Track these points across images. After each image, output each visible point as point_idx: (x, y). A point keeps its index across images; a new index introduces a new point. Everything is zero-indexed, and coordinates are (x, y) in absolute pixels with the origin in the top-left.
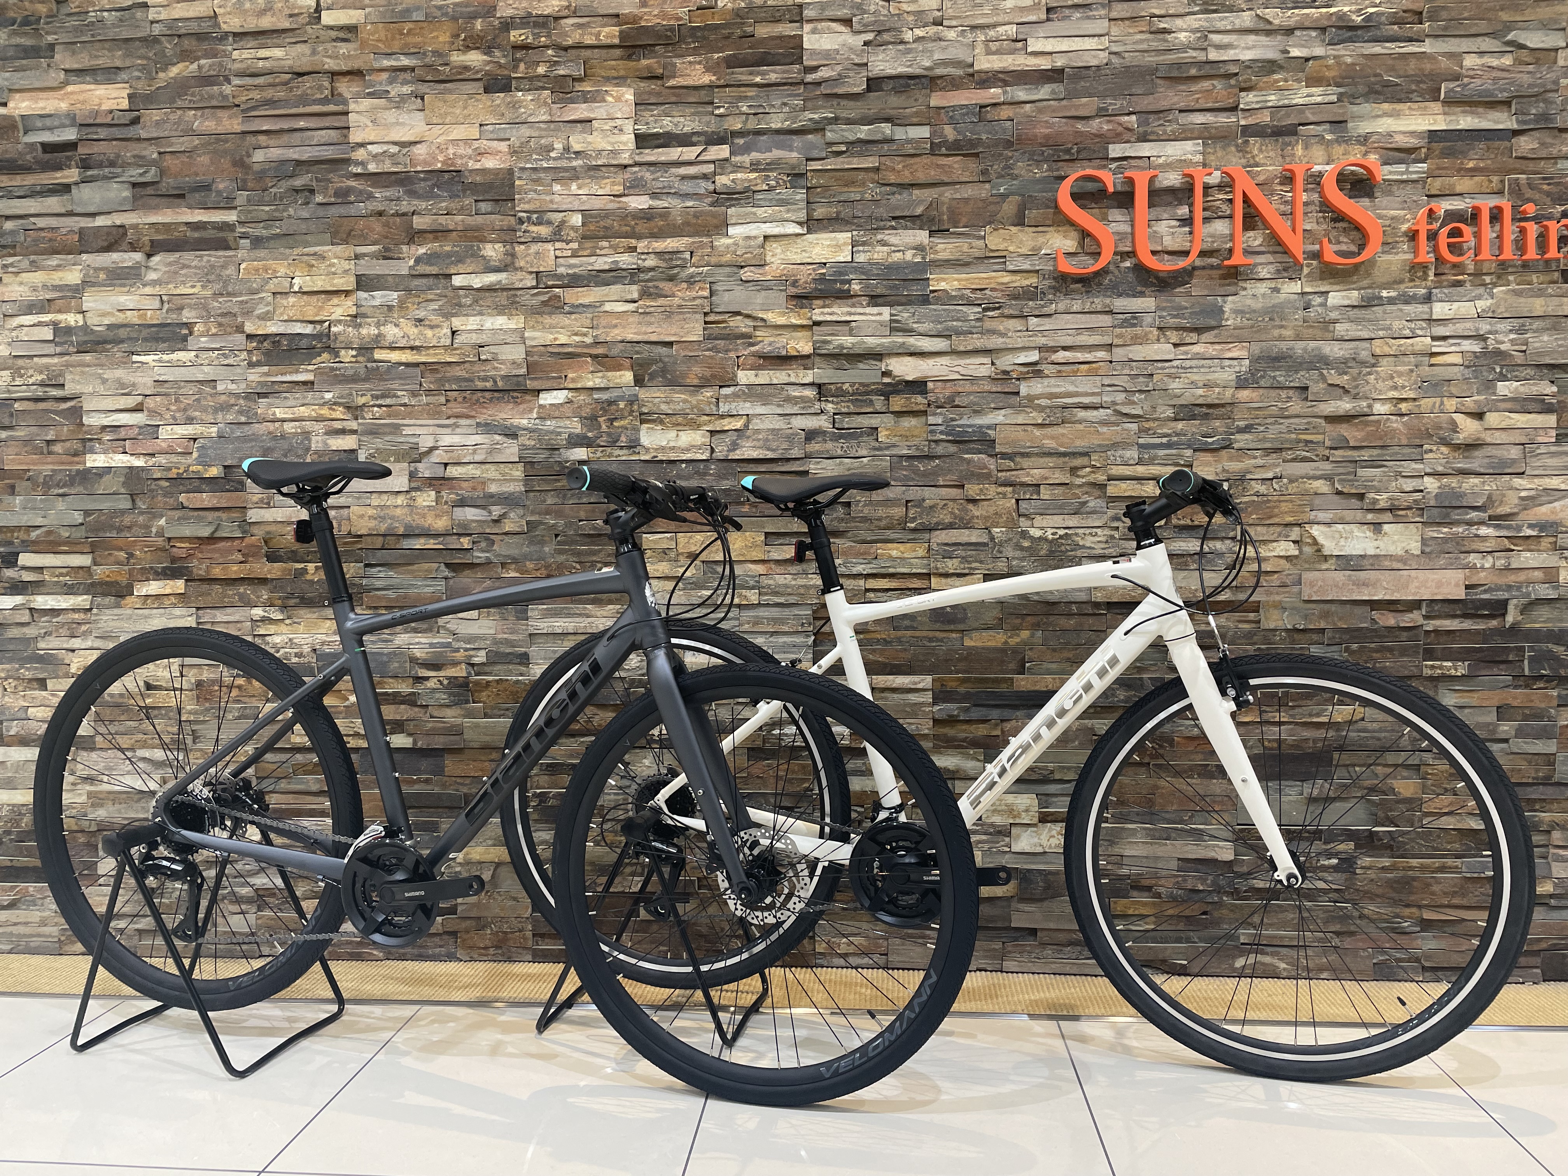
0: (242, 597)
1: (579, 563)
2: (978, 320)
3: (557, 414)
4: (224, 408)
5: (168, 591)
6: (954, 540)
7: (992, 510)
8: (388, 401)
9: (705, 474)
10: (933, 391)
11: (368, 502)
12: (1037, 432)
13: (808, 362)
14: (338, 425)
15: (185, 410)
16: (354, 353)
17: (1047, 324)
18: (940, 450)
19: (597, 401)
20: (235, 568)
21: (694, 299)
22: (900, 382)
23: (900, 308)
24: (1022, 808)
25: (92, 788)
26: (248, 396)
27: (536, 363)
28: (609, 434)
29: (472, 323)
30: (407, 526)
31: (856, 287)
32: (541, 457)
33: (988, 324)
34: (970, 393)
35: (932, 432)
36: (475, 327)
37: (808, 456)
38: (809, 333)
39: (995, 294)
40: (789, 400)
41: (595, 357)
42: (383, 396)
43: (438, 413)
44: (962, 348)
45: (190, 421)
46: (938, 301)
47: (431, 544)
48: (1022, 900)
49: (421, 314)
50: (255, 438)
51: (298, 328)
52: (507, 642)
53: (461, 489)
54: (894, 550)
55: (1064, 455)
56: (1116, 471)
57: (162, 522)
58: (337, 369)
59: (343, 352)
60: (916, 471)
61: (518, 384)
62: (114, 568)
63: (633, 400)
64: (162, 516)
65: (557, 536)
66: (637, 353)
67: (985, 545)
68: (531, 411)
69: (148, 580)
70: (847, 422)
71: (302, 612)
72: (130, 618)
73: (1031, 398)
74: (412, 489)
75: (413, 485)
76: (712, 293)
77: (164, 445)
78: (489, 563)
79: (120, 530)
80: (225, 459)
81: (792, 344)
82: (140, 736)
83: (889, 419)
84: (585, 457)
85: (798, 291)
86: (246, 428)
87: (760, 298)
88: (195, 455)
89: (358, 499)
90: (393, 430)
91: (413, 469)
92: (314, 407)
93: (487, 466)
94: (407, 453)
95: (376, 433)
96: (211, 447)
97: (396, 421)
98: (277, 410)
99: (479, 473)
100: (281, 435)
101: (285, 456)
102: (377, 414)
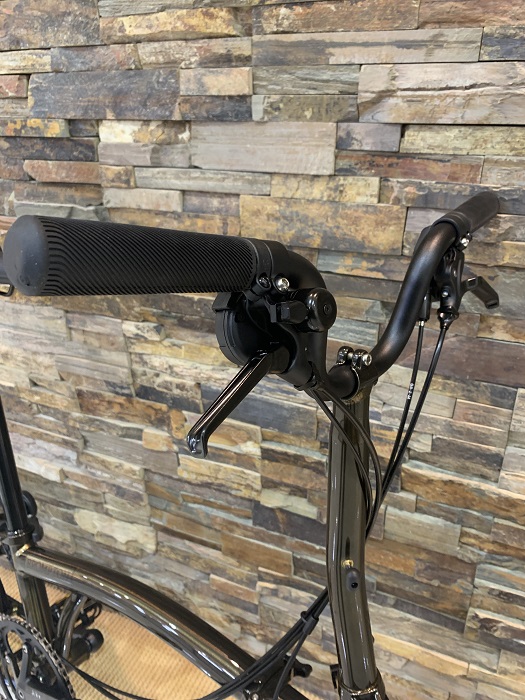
0: (110, 304)
4: (54, 19)
11: (266, 189)
14: (219, 47)
15: (6, 26)
30: (326, 237)
43: (403, 14)
45: (16, 45)
47: (363, 269)
50: (99, 73)
57: (12, 197)
64: (10, 189)
74: (339, 172)
75: (342, 164)
80: (67, 108)
82: (36, 429)
86: (87, 55)
88: (31, 101)
89: (251, 183)
90: (312, 56)
91: (342, 134)
92: (180, 12)
93: (488, 131)
94: (335, 104)
95: (281, 63)
96: (47, 89)
97: (318, 37)
98: (126, 21)
99: (468, 146)
100: (137, 68)
101: (145, 105)
102: (286, 23)
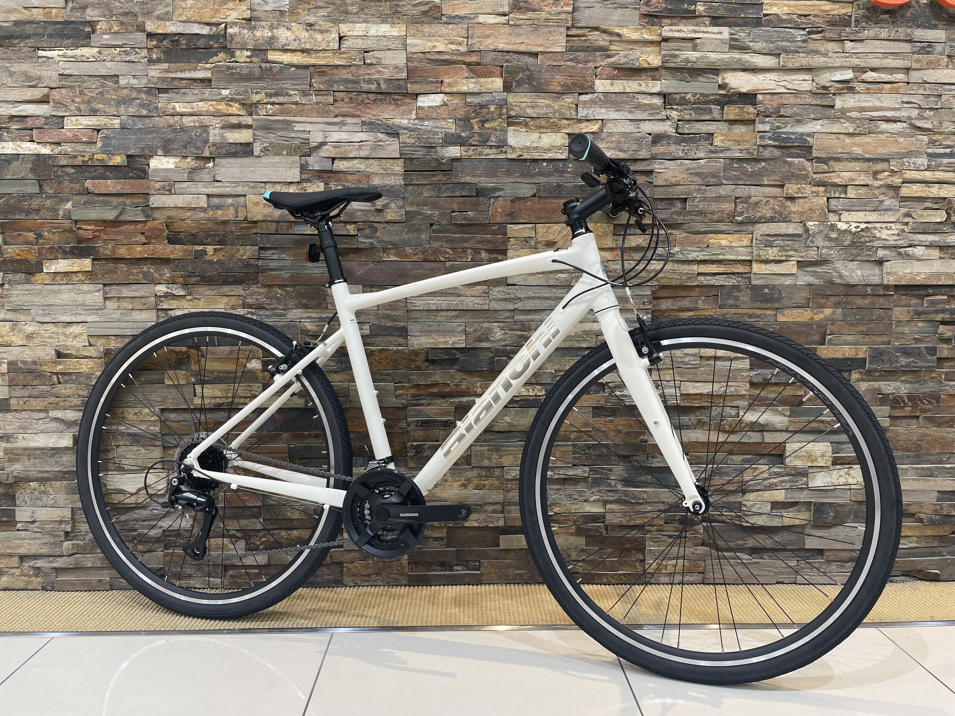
0: (146, 275)
1: (452, 249)
2: (804, 41)
3: (434, 115)
4: (127, 101)
5: (76, 269)
6: (773, 232)
7: (807, 206)
8: (281, 99)
9: (563, 172)
10: (761, 103)
11: (262, 191)
12: (848, 140)
13: (657, 74)
14: (234, 120)
15: (89, 102)
16: (249, 53)
17: (860, 48)
18: (767, 153)
19: (469, 105)
20: (139, 248)
21: (560, 13)
22: (734, 94)
23: (737, 29)
24: (819, 453)
25: (9, 445)
26: (149, 91)
27: (415, 69)
28: (480, 135)
29: (359, 29)
31: (700, 8)
32: (420, 154)
33: (812, 46)
34: (794, 105)
35: (761, 137)
36: (361, 33)
37: (654, 158)
38: (658, 48)
39: (817, 20)
40: (639, 107)
41: (469, 64)
42: (276, 95)
43: (327, 112)
44: (790, 65)
45: (94, 112)
46: (769, 23)
48: (816, 526)
49: (312, 19)
50: (155, 130)
51: (196, 29)
52: (388, 317)
53: (347, 181)
54: (724, 240)
55: (869, 160)
56: (910, 175)
57: (69, 205)
58: (233, 68)
59: (238, 53)
60: (745, 172)
61: (399, 87)
62: (23, 247)
63: (502, 105)
64: (68, 200)
65: (431, 225)
66: (507, 61)
67: (799, 236)
68: (410, 112)
69: (56, 258)
70: (686, 128)
71: (202, 289)
72: (40, 293)
73: (844, 111)
74: (303, 180)
75: (304, 176)
76: (574, 10)
77: (68, 134)
78: (372, 248)
79: (28, 212)
80: (128, 148)
81: (644, 57)
82: (52, 399)
83: (724, 127)
84: (459, 155)
85: (651, 10)
86: (147, 121)
87: (617, 15)
88: (99, 144)
89: (253, 188)
90: (285, 126)
91: (303, 162)
92: (211, 103)
93: (371, 161)
94: (298, 148)
95: (269, 129)
96: (114, 138)
97: (288, 118)
98: (177, 105)
99: (363, 167)
100: (181, 128)
101: (185, 147)
102: (271, 111)
